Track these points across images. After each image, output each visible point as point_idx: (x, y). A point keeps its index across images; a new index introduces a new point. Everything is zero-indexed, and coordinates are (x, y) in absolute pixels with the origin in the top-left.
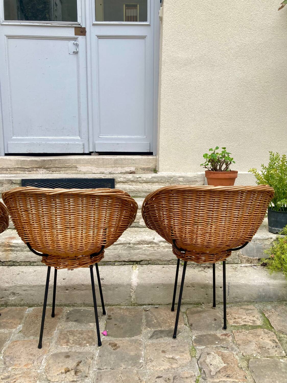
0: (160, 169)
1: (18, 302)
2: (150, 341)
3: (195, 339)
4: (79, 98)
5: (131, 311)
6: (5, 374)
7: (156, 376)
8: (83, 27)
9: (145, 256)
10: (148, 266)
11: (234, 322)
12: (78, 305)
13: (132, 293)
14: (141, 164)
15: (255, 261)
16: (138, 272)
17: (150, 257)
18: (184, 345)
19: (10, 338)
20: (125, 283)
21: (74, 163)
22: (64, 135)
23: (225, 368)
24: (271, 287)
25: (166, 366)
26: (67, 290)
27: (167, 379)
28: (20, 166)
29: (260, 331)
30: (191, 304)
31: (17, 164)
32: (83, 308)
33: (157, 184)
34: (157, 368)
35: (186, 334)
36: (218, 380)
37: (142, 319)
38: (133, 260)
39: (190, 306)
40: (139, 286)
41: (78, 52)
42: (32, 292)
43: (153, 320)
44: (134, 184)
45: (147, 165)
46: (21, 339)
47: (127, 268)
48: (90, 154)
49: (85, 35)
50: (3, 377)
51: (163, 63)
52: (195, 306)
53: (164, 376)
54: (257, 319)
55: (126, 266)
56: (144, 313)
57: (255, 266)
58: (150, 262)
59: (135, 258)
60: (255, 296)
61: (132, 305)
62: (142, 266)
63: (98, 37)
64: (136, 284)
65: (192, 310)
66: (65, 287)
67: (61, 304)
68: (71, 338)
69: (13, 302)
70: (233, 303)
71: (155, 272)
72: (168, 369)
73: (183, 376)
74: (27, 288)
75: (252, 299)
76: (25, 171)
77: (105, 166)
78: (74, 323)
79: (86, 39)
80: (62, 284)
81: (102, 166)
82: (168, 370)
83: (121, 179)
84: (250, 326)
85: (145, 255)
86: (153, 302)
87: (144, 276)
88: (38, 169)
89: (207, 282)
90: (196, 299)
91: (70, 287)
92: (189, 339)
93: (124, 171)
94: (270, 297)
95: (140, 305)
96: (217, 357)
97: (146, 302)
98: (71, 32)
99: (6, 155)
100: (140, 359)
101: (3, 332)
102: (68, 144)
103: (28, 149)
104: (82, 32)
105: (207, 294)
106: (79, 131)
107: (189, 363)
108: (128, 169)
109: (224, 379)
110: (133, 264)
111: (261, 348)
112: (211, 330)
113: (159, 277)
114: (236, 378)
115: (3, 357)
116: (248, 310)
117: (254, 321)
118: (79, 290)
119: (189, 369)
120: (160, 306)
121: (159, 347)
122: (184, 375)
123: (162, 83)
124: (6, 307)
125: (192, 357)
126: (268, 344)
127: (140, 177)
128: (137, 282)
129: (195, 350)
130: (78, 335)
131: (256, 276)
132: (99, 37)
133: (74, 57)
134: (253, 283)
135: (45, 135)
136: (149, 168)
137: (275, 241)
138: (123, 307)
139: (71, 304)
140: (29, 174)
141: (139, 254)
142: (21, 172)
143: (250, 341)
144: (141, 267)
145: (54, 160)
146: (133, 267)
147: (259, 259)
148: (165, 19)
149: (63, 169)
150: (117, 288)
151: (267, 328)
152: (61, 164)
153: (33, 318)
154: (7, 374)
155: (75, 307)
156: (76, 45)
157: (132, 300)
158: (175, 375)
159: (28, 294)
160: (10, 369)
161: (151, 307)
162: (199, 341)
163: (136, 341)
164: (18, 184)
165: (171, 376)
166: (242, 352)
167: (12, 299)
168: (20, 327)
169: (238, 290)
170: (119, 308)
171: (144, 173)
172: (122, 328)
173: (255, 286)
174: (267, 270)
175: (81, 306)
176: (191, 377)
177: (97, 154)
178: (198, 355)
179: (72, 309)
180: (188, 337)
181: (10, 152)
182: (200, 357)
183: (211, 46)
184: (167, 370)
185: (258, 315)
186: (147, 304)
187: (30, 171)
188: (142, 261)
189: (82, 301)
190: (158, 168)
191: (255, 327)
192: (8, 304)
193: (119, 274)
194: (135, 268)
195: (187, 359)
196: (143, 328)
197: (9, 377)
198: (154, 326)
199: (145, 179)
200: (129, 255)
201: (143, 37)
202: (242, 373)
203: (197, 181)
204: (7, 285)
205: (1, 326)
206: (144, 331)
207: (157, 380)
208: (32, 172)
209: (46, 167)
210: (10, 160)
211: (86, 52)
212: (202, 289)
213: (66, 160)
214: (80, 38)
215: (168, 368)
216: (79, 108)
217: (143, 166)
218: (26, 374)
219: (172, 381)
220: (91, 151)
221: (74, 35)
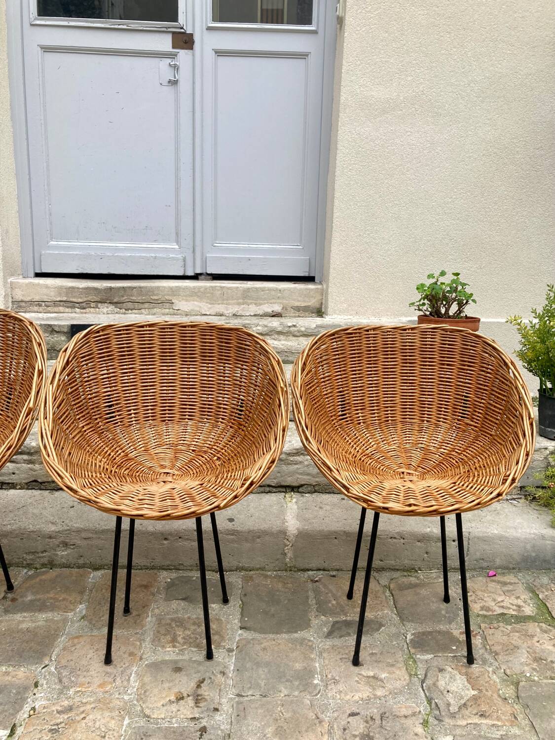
0: (330, 310)
1: (71, 560)
2: (329, 643)
3: (412, 640)
4: (177, 169)
5: (286, 582)
6: (63, 701)
7: (349, 712)
8: (188, 32)
9: (308, 477)
10: (313, 496)
11: (482, 608)
12: (185, 568)
13: (287, 548)
14: (294, 300)
16: (296, 507)
17: (317, 479)
18: (393, 651)
19: (65, 630)
20: (275, 529)
21: (168, 295)
22: (149, 241)
23: (475, 699)
24: (548, 542)
25: (365, 692)
26: (166, 539)
27: (369, 718)
28: (65, 299)
29: (532, 627)
30: (398, 570)
31: (60, 294)
32: (195, 574)
34: (348, 697)
35: (393, 630)
36: (464, 723)
37: (307, 597)
38: (285, 484)
39: (396, 575)
40: (303, 535)
41: (177, 80)
42: (100, 542)
43: (330, 601)
44: (282, 337)
45: (304, 301)
46: (86, 632)
47: (275, 499)
48: (196, 277)
49: (192, 48)
50: (60, 708)
51: (341, 107)
52: (405, 574)
53: (362, 713)
54: (525, 602)
55: (273, 494)
56: (310, 585)
57: (514, 499)
58: (316, 488)
59: (290, 481)
60: (517, 557)
61: (286, 570)
62: (303, 496)
63: (216, 52)
64: (296, 532)
65: (400, 582)
66: (163, 534)
67: (153, 566)
68: (180, 632)
69: (64, 560)
70: (475, 569)
71: (328, 508)
73: (398, 714)
74: (91, 535)
75: (510, 562)
76: (74, 307)
77: (225, 302)
78: (183, 603)
79: (193, 55)
80: (156, 528)
81: (219, 302)
82: (369, 700)
83: (259, 328)
84: (512, 616)
85: (308, 474)
86: (326, 565)
87: (308, 515)
88: (99, 305)
89: (429, 530)
90: (406, 562)
91: (171, 534)
92: (401, 639)
93: (261, 312)
94: (545, 561)
95: (302, 570)
96: (458, 676)
97: (313, 565)
98: (164, 43)
99: (38, 275)
100: (313, 677)
101: (51, 618)
102: (155, 258)
103: (78, 267)
104: (186, 43)
105: (427, 553)
106: (177, 234)
107: (406, 688)
108: (268, 309)
109: (476, 720)
110: (286, 492)
111: (538, 659)
112: (439, 622)
113: (337, 519)
114: (498, 719)
115: (56, 668)
116: (505, 584)
117: (519, 607)
118: (188, 539)
119: (407, 699)
120: (340, 573)
121: (347, 654)
122: (399, 712)
123: (339, 146)
124: (51, 569)
125: (410, 675)
126: (550, 653)
127: (294, 326)
128: (297, 526)
129: (415, 662)
130: (193, 628)
131: (519, 520)
132: (219, 53)
133: (168, 91)
134: (515, 534)
135: (111, 240)
136: (308, 307)
137: (552, 453)
138: (269, 573)
139: (173, 566)
140: (82, 313)
141: (298, 473)
142: (67, 310)
143: (518, 647)
144: (301, 498)
145: (130, 287)
146: (285, 496)
147: (522, 488)
148: (349, 20)
149: (146, 305)
150: (259, 537)
151: (546, 621)
152: (143, 295)
153: (104, 591)
154: (66, 702)
155: (181, 572)
156: (175, 67)
157: (288, 560)
158: (383, 710)
159: (92, 546)
160: (71, 692)
161: (322, 574)
162: (421, 643)
163: (302, 641)
164: (64, 333)
165: (375, 712)
166: (503, 667)
167: (62, 553)
168: (81, 608)
169: (486, 547)
170: (262, 575)
171: (300, 317)
172: (273, 615)
173: (518, 539)
174: (537, 508)
175: (192, 570)
176: (414, 714)
177: (210, 277)
178: (421, 673)
179: (174, 575)
180: (397, 636)
181: (44, 271)
182: (426, 675)
183: (436, 76)
184: (366, 700)
185: (526, 596)
186: (314, 569)
187: (84, 308)
188: (302, 486)
189: (194, 560)
190: (326, 308)
191: (522, 619)
192: (54, 563)
193: (261, 510)
194: (290, 499)
195: (402, 679)
196: (312, 615)
197: (70, 709)
198: (333, 613)
199: (303, 329)
200: (279, 475)
201: (303, 56)
202: (508, 709)
204: (53, 528)
205: (46, 606)
206: (315, 622)
207: (350, 719)
208: (87, 310)
209: (115, 300)
210: (47, 287)
211: (194, 83)
212: (419, 544)
213: (152, 288)
214: (183, 54)
215: (368, 697)
216: (177, 189)
217: (297, 304)
218: (103, 704)
219: (378, 722)
220: (198, 271)
221: (171, 48)
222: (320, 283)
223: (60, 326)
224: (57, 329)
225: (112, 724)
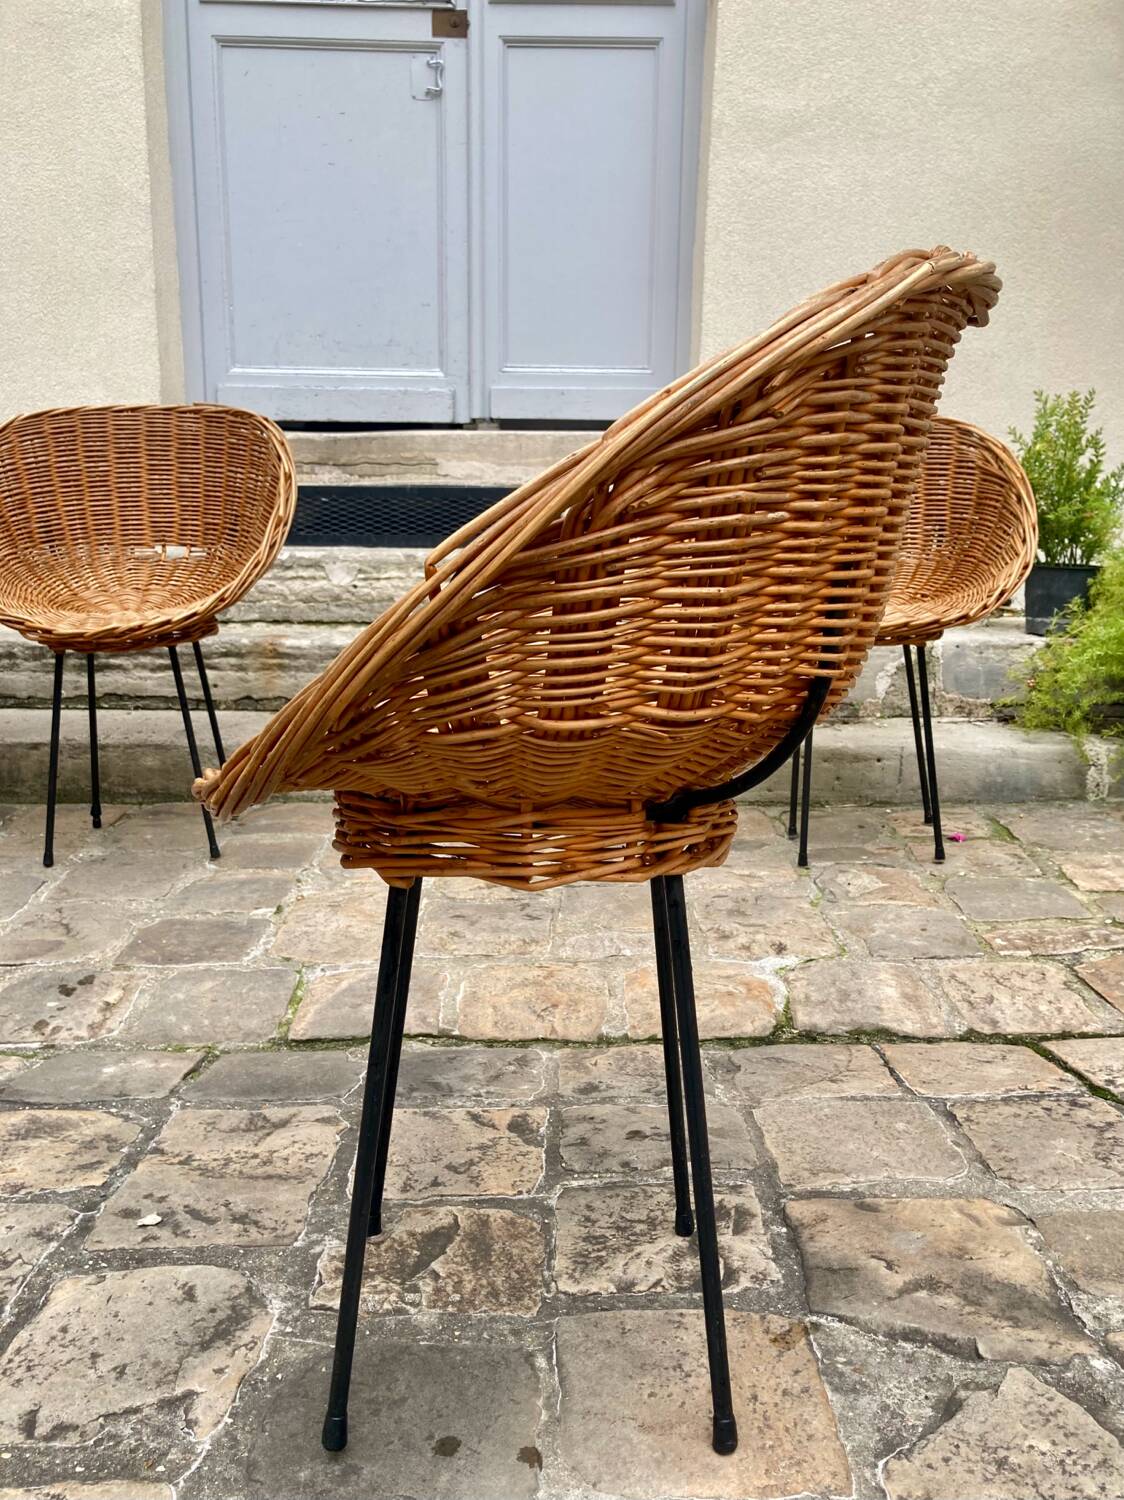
4: (441, 242)
8: (458, 8)
15: (982, 711)
21: (429, 450)
22: (394, 365)
23: (884, 889)
24: (1021, 761)
35: (781, 848)
41: (441, 91)
48: (474, 424)
49: (464, 35)
51: (714, 126)
57: (981, 721)
60: (974, 784)
63: (505, 42)
70: (911, 803)
75: (965, 793)
77: (523, 461)
79: (468, 47)
81: (514, 461)
88: (317, 468)
94: (1017, 789)
96: (865, 875)
98: (419, 27)
102: (405, 393)
103: (278, 409)
104: (455, 26)
105: (838, 778)
106: (441, 353)
109: (882, 901)
114: (912, 901)
117: (967, 829)
119: (792, 889)
122: (780, 895)
123: (711, 193)
125: (799, 875)
126: (999, 860)
129: (809, 867)
131: (981, 738)
132: (511, 42)
133: (427, 109)
134: (971, 750)
135: (332, 365)
137: (1040, 649)
143: (954, 856)
145: (366, 439)
147: (993, 706)
149: (394, 468)
151: (1003, 840)
152: (389, 451)
156: (437, 68)
158: (758, 895)
166: (930, 870)
173: (976, 755)
176: (799, 898)
177: (496, 425)
178: (816, 873)
180: (788, 852)
182: (821, 876)
185: (980, 822)
195: (788, 877)
201: (650, 44)
202: (927, 896)
207: (715, 899)
209: (343, 461)
211: (468, 94)
212: (826, 765)
213: (403, 438)
214: (451, 46)
216: (442, 276)
219: (751, 901)
220: (476, 415)
221: (430, 33)
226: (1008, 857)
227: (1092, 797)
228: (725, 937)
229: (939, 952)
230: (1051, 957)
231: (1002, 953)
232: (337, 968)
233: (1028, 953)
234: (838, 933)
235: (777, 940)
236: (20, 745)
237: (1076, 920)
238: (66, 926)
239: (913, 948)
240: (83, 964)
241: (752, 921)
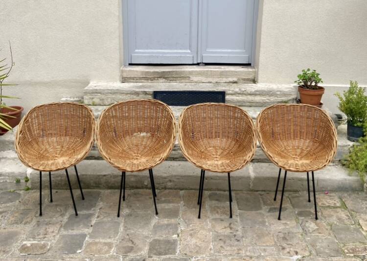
0: (259, 81)
1: (172, 187)
2: (269, 214)
3: (297, 213)
5: (251, 195)
6: (189, 228)
7: (278, 232)
10: (258, 164)
11: (322, 204)
12: (214, 190)
13: (250, 183)
15: (337, 162)
16: (252, 168)
17: (260, 157)
18: (291, 216)
19: (180, 209)
20: (246, 176)
21: (188, 74)
22: (176, 49)
23: (317, 229)
24: (347, 181)
25: (282, 227)
26: (206, 179)
27: (285, 233)
28: (144, 76)
29: (339, 210)
30: (292, 191)
31: (142, 74)
32: (218, 192)
33: (259, 96)
34: (278, 228)
35: (291, 210)
36: (314, 235)
37: (260, 200)
39: (291, 193)
40: (256, 178)
42: (182, 180)
43: (268, 201)
44: (240, 95)
45: (247, 76)
46: (188, 210)
48: (198, 64)
50: (189, 230)
52: (294, 193)
53: (282, 232)
54: (337, 202)
56: (260, 196)
57: (336, 165)
58: (259, 161)
60: (336, 187)
61: (250, 191)
62: (254, 164)
64: (254, 177)
65: (292, 195)
68: (218, 210)
69: (170, 187)
71: (264, 168)
72: (284, 229)
73: (293, 232)
74: (179, 178)
75: (334, 189)
76: (148, 80)
77: (212, 77)
78: (216, 202)
81: (210, 77)
83: (230, 92)
84: (332, 206)
86: (265, 189)
87: (258, 171)
88: (159, 79)
90: (295, 188)
93: (228, 81)
94: (346, 188)
95: (256, 191)
96: (312, 223)
97: (261, 189)
99: (131, 64)
100: (266, 223)
105: (302, 185)
107: (296, 226)
108: (231, 79)
109: (318, 234)
111: (339, 219)
112: (307, 208)
113: (268, 172)
114: (324, 234)
115: (183, 219)
116: (331, 196)
117: (335, 204)
119: (296, 229)
120: (270, 192)
121: (276, 217)
124: (166, 190)
125: (297, 223)
126: (344, 217)
127: (245, 91)
128: (254, 175)
129: (298, 219)
131: (337, 173)
134: (335, 178)
135: (162, 49)
136: (249, 79)
137: (351, 147)
138: (244, 192)
140: (152, 82)
142: (145, 81)
143: (333, 216)
145: (172, 72)
147: (340, 160)
149: (179, 79)
150: (240, 179)
151: (344, 208)
152: (178, 74)
153: (187, 197)
154: (191, 228)
157: (251, 187)
158: (289, 231)
159: (180, 181)
160: (191, 226)
161: (264, 193)
162: (300, 214)
163: (260, 213)
164: (151, 94)
166: (327, 221)
167: (169, 184)
168: (182, 202)
169: (324, 183)
170: (242, 192)
171: (245, 83)
172: (249, 206)
173: (336, 180)
174: (345, 168)
176: (298, 233)
177: (204, 65)
178: (300, 222)
179: (210, 192)
180: (292, 212)
181: (133, 63)
182: (302, 223)
185: (338, 200)
186: (261, 191)
188: (253, 160)
190: (257, 79)
191: (335, 207)
192: (166, 188)
195: (294, 224)
196: (262, 205)
197: (193, 230)
198: (269, 205)
199: (249, 92)
202: (328, 232)
203: (291, 95)
204: (165, 175)
206: (264, 208)
209: (165, 77)
210: (137, 71)
212: (299, 182)
213: (181, 71)
217: (244, 77)
218: (203, 228)
219: (287, 234)
220: (199, 62)
222: (254, 67)
223: (149, 92)
224: (148, 93)
225: (208, 233)
226: (346, 217)
227: (365, 190)
228: (284, 248)
229: (333, 255)
230: (358, 256)
231: (347, 255)
232: (197, 257)
233: (352, 255)
234: (309, 246)
235: (296, 250)
236: (101, 175)
237: (363, 243)
238: (132, 241)
239: (327, 253)
240: (141, 255)
241: (289, 243)
